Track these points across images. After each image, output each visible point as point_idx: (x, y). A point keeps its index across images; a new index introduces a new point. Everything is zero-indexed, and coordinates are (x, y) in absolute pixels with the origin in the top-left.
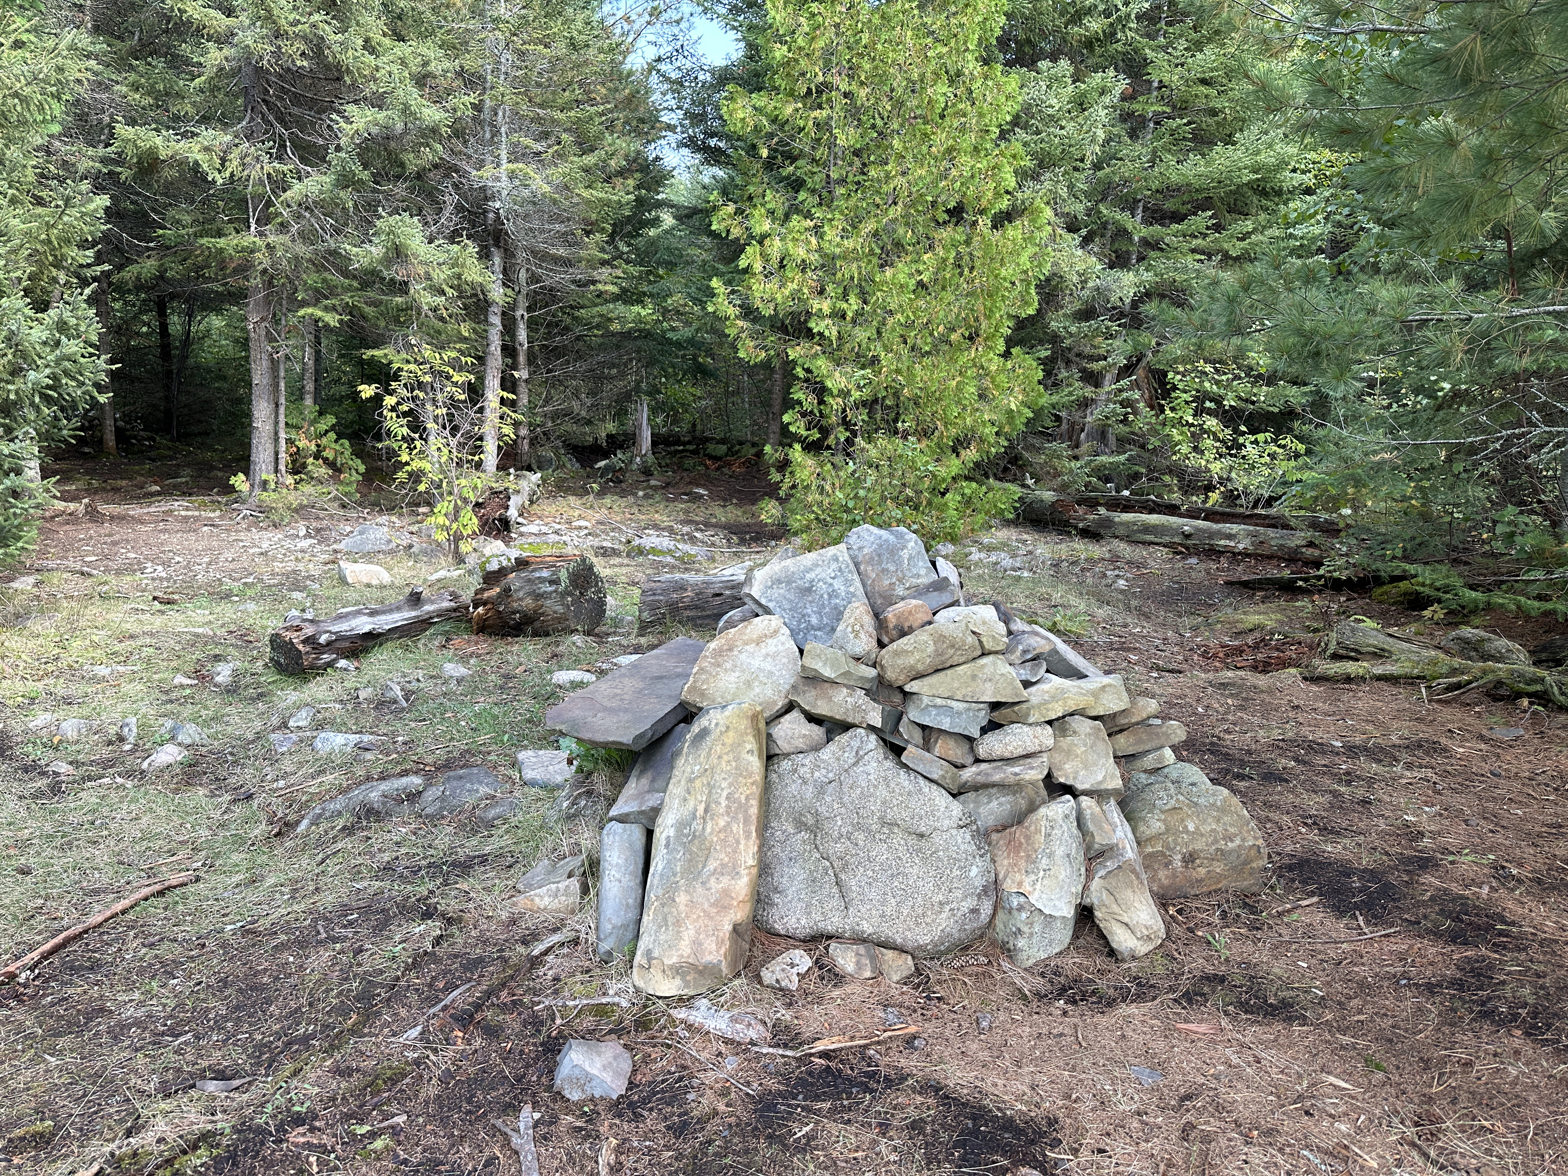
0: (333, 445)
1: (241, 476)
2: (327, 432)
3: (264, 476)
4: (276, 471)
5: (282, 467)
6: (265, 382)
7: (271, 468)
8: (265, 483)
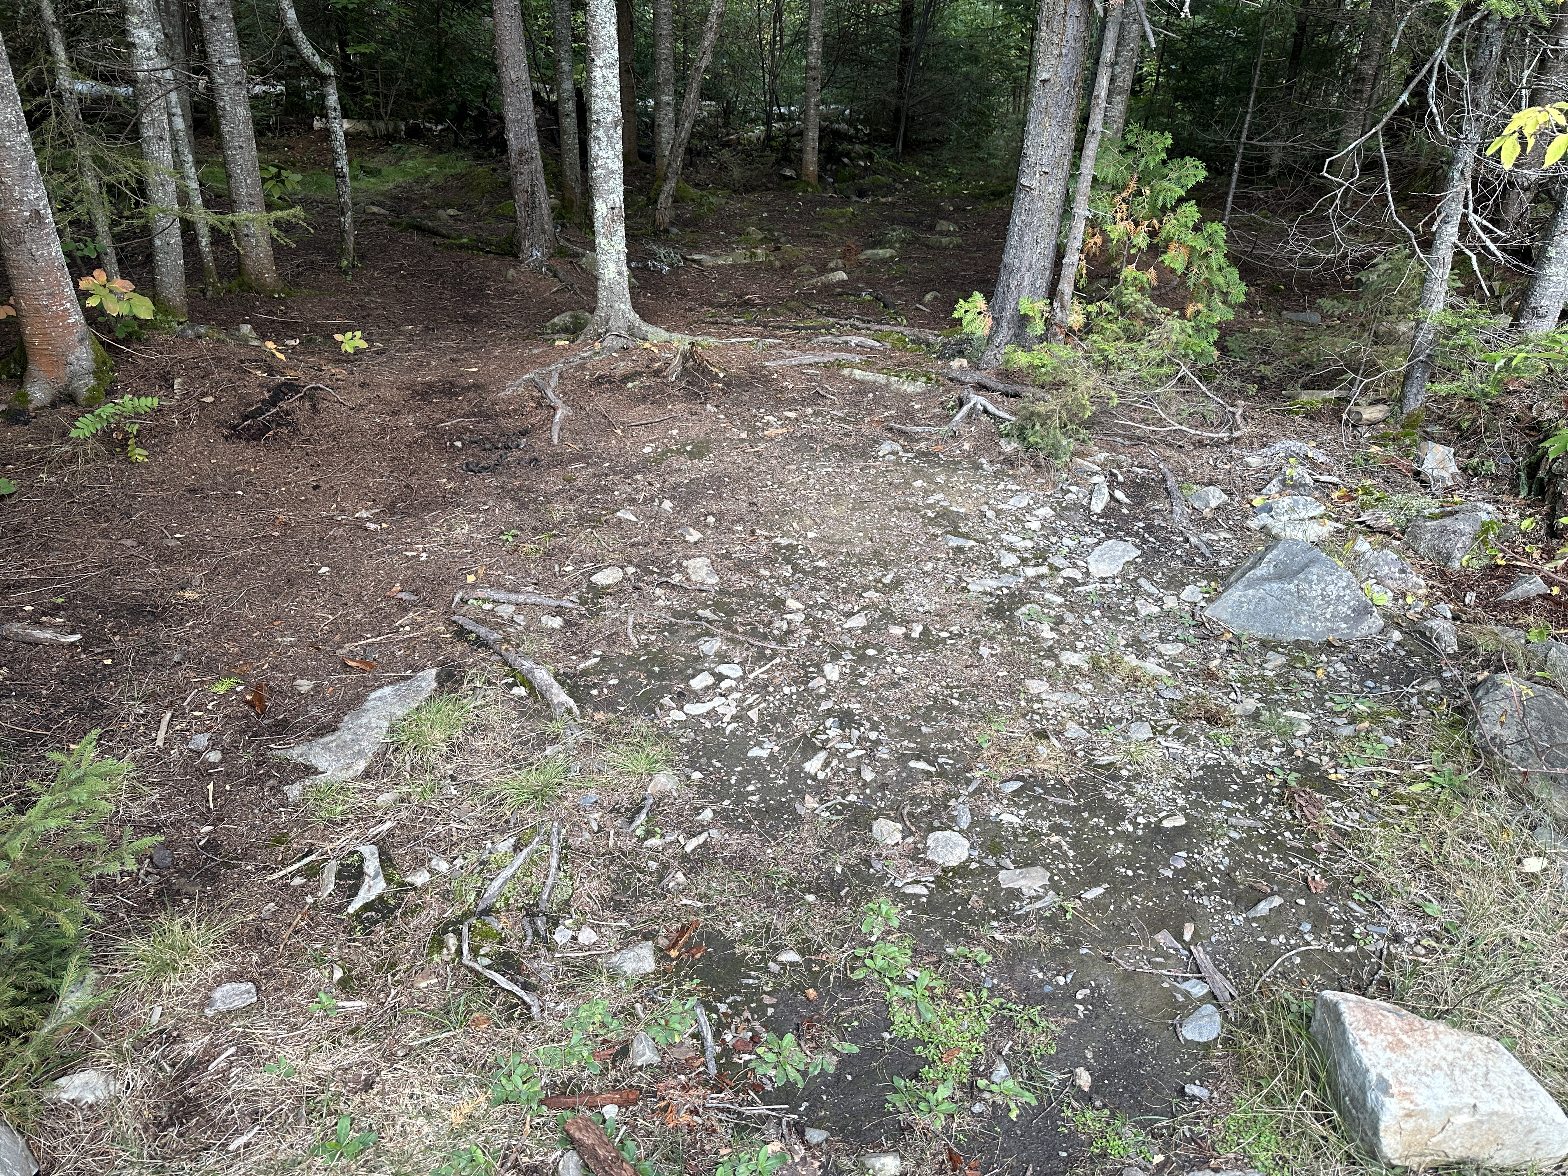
0: (1189, 237)
1: (978, 300)
2: (1181, 200)
3: (1025, 307)
4: (1053, 292)
5: (1066, 287)
6: (1063, 73)
7: (1042, 283)
8: (1024, 320)
